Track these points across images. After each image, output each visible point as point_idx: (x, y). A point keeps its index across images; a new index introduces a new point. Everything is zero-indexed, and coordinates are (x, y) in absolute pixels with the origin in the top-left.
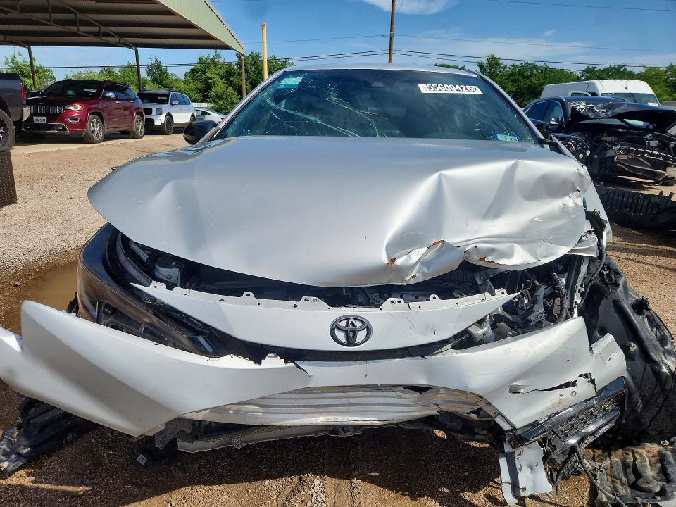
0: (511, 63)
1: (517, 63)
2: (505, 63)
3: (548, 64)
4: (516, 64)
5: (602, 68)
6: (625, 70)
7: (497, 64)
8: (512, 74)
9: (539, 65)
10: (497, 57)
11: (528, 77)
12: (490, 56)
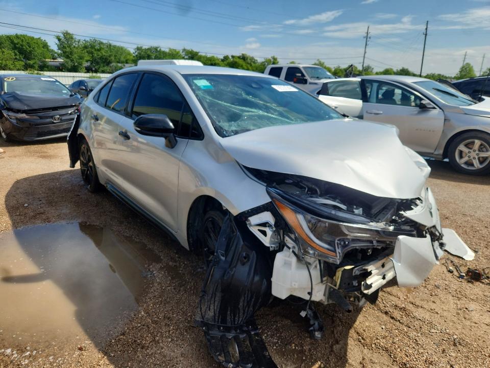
0: (83, 39)
1: (88, 39)
2: (78, 38)
3: (111, 42)
4: (86, 40)
5: (147, 47)
6: (160, 49)
7: (72, 38)
8: (86, 47)
9: (104, 42)
10: (71, 33)
11: (99, 50)
12: (65, 32)
